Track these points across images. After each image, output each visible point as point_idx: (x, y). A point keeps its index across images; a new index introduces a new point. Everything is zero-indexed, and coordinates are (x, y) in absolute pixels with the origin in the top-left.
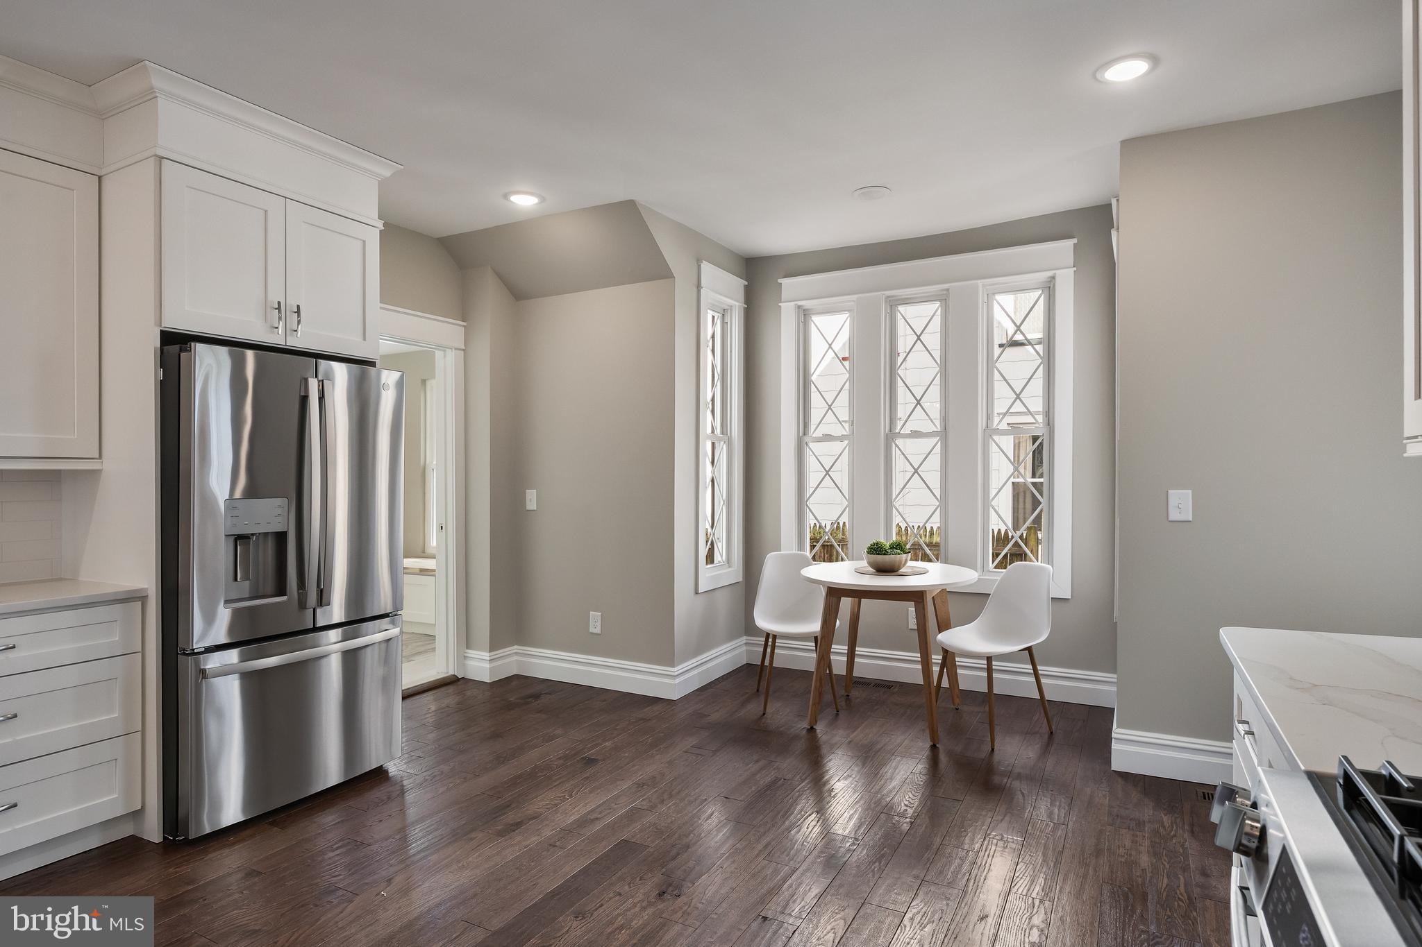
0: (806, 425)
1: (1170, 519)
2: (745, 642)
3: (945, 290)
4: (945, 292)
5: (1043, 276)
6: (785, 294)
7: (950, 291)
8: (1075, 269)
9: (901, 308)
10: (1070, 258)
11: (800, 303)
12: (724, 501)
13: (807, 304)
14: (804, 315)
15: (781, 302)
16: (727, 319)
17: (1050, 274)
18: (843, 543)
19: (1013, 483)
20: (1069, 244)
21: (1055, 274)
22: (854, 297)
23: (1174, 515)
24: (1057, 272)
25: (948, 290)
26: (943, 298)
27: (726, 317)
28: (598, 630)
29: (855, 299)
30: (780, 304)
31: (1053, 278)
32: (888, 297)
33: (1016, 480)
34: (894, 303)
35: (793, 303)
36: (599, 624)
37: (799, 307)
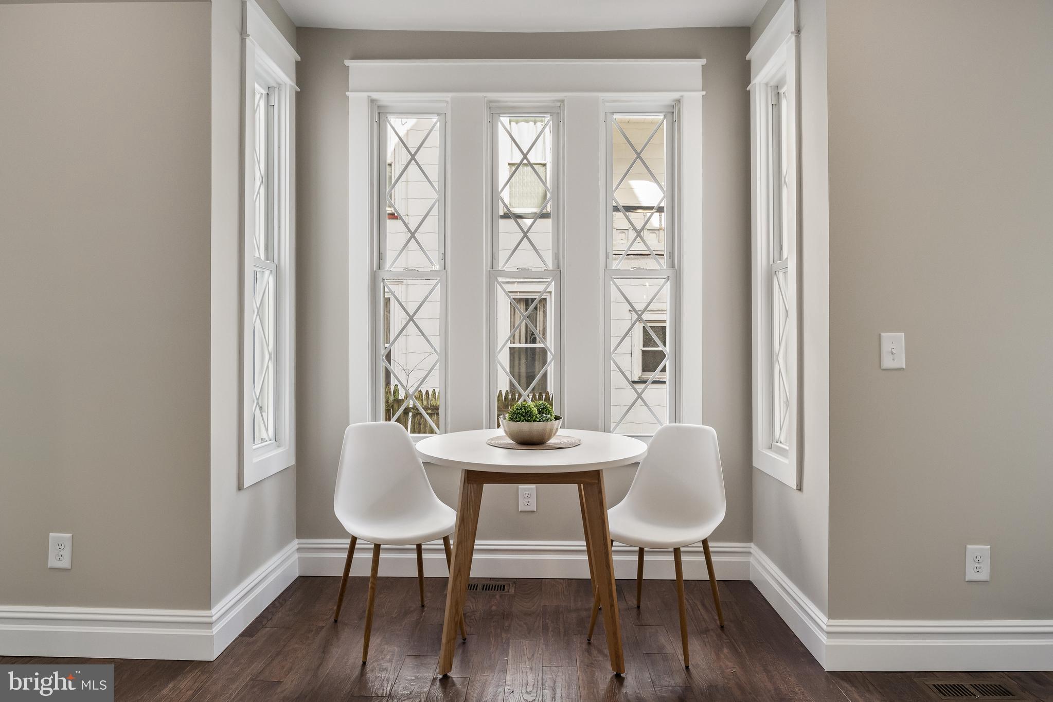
0: (381, 257)
1: (883, 367)
2: (297, 546)
3: (559, 101)
4: (559, 104)
5: (668, 97)
6: (353, 81)
7: (566, 103)
8: (704, 93)
9: (505, 119)
10: (698, 80)
11: (375, 95)
12: (270, 354)
13: (384, 98)
14: (379, 114)
15: (348, 91)
16: (274, 100)
17: (676, 95)
18: (434, 411)
19: (510, 348)
20: (698, 64)
21: (682, 96)
22: (448, 96)
23: (887, 363)
24: (685, 94)
25: (563, 101)
26: (556, 112)
27: (272, 98)
28: (65, 563)
29: (448, 99)
30: (347, 93)
31: (678, 101)
32: (491, 102)
33: (513, 346)
34: (495, 110)
35: (365, 94)
36: (67, 554)
37: (373, 101)
